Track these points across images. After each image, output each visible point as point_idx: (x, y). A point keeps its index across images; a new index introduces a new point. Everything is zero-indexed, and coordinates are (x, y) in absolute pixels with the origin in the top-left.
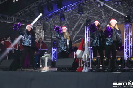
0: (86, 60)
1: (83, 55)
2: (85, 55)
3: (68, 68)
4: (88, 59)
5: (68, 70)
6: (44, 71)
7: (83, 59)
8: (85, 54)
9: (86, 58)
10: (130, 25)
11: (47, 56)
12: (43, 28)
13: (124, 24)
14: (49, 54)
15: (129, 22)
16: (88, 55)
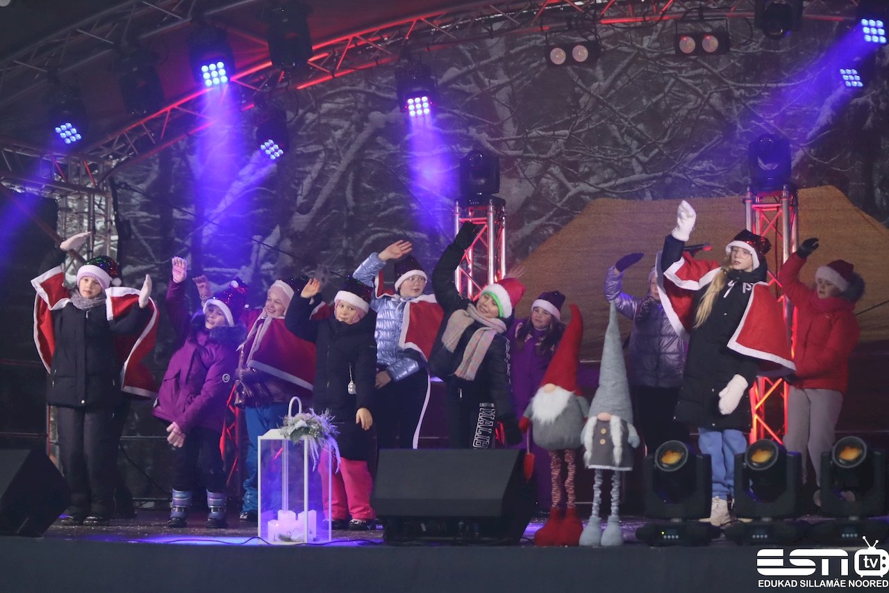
0: (609, 459)
1: (591, 422)
2: (606, 424)
3: (469, 520)
4: (624, 456)
5: (472, 530)
6: (282, 538)
7: (588, 455)
8: (603, 416)
9: (610, 445)
10: (792, 205)
11: (306, 425)
12: (110, 209)
13: (750, 201)
14: (318, 417)
15: (784, 187)
16: (624, 423)
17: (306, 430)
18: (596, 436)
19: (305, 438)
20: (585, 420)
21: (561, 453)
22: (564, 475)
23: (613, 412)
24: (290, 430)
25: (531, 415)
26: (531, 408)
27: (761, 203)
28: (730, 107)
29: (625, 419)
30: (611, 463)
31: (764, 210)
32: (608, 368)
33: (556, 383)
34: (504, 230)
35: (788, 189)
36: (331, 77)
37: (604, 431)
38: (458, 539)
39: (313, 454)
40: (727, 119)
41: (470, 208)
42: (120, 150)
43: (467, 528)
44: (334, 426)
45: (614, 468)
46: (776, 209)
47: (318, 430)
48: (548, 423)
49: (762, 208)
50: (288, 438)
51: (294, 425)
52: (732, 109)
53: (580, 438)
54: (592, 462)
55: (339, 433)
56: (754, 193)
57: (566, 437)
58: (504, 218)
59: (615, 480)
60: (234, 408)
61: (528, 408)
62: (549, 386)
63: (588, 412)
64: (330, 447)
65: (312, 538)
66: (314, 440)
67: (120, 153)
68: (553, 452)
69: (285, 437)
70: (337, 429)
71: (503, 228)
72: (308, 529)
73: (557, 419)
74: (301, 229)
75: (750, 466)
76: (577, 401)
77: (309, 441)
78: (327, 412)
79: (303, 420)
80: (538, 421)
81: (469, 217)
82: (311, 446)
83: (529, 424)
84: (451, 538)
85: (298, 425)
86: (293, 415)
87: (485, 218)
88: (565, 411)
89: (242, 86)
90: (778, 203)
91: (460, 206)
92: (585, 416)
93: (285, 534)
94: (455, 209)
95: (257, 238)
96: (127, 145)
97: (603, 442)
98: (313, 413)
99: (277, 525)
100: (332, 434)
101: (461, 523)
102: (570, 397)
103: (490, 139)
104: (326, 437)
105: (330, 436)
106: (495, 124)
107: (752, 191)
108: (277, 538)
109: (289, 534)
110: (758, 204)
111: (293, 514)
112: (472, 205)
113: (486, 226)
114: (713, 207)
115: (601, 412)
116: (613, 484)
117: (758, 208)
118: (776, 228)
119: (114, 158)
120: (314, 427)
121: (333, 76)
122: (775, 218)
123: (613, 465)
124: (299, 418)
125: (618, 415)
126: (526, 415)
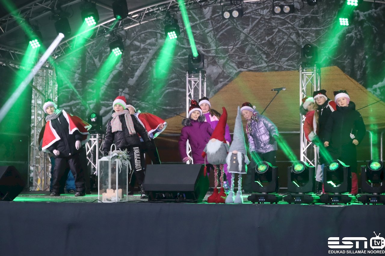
0: (237, 169)
1: (230, 154)
2: (236, 155)
3: (181, 193)
4: (243, 167)
5: (183, 197)
6: (108, 200)
7: (229, 167)
8: (235, 152)
9: (237, 163)
10: (318, 73)
11: (117, 155)
12: (55, 75)
13: (301, 71)
14: (122, 152)
15: (315, 65)
16: (243, 155)
17: (117, 157)
18: (232, 160)
19: (117, 160)
20: (228, 153)
21: (218, 166)
22: (219, 175)
23: (239, 150)
24: (111, 157)
25: (206, 151)
26: (206, 148)
27: (305, 72)
28: (299, 39)
29: (244, 153)
30: (238, 171)
31: (307, 74)
32: (237, 133)
33: (216, 138)
34: (205, 83)
35: (316, 66)
36: (139, 24)
37: (235, 158)
38: (177, 200)
39: (120, 167)
40: (298, 44)
41: (192, 74)
42: (58, 52)
43: (181, 196)
44: (129, 155)
45: (239, 173)
46: (312, 74)
47: (122, 157)
48: (213, 154)
49: (306, 73)
50: (110, 160)
51: (112, 155)
52: (300, 40)
53: (225, 160)
54: (230, 170)
55: (131, 158)
56: (303, 68)
57: (220, 160)
58: (205, 78)
59: (240, 177)
60: (102, 152)
61: (205, 148)
62: (213, 139)
63: (229, 149)
64: (127, 164)
65: (120, 200)
66: (120, 161)
67: (57, 53)
68: (215, 165)
69: (109, 160)
70: (130, 157)
71: (205, 82)
72: (118, 196)
73: (216, 152)
74: (132, 85)
75: (294, 172)
76: (224, 145)
77: (118, 161)
78: (126, 150)
79: (116, 153)
80: (209, 153)
81: (192, 78)
82: (119, 163)
83: (205, 154)
84: (174, 200)
85: (114, 155)
86: (112, 151)
87: (198, 78)
88: (220, 149)
89: (105, 27)
90: (312, 71)
91: (188, 73)
92: (228, 151)
93: (109, 198)
94: (186, 75)
95: (120, 90)
96: (61, 50)
97: (234, 162)
98: (120, 150)
99: (106, 195)
100: (128, 158)
101: (178, 194)
102: (222, 144)
103: (203, 50)
104: (125, 160)
105: (127, 159)
106: (206, 44)
107: (302, 67)
108: (106, 200)
109: (110, 198)
110: (304, 72)
111: (112, 190)
112: (193, 73)
113: (198, 81)
114: (287, 74)
115: (234, 150)
116: (239, 178)
117: (305, 73)
118: (312, 81)
119: (56, 56)
120: (120, 155)
121: (140, 23)
122: (311, 77)
123: (239, 171)
124: (115, 152)
125: (240, 151)
126: (204, 151)
